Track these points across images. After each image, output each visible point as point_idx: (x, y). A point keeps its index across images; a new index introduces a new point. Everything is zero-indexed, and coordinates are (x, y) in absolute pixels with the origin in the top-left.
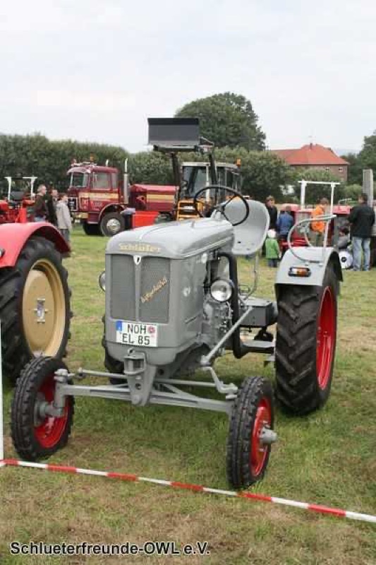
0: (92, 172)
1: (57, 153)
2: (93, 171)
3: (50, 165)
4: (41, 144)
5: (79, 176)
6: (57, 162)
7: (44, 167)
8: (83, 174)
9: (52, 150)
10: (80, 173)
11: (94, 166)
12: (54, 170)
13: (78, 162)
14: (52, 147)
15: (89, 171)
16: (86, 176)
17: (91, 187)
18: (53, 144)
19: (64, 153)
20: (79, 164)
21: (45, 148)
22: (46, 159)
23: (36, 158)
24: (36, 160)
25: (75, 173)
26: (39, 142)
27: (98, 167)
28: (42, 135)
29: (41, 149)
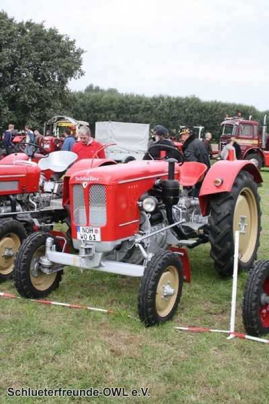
0: (239, 124)
1: (206, 110)
2: (241, 123)
3: (201, 118)
4: (195, 103)
5: (230, 127)
6: (207, 116)
7: (196, 119)
8: (232, 125)
9: (203, 108)
10: (230, 125)
11: (241, 120)
12: (204, 122)
13: (229, 117)
14: (203, 105)
15: (237, 124)
16: (235, 127)
17: (238, 134)
18: (203, 103)
19: (211, 109)
20: (230, 118)
21: (198, 106)
22: (198, 114)
23: (191, 113)
24: (191, 115)
25: (226, 124)
26: (194, 102)
27: (245, 120)
28: (196, 96)
29: (195, 107)
